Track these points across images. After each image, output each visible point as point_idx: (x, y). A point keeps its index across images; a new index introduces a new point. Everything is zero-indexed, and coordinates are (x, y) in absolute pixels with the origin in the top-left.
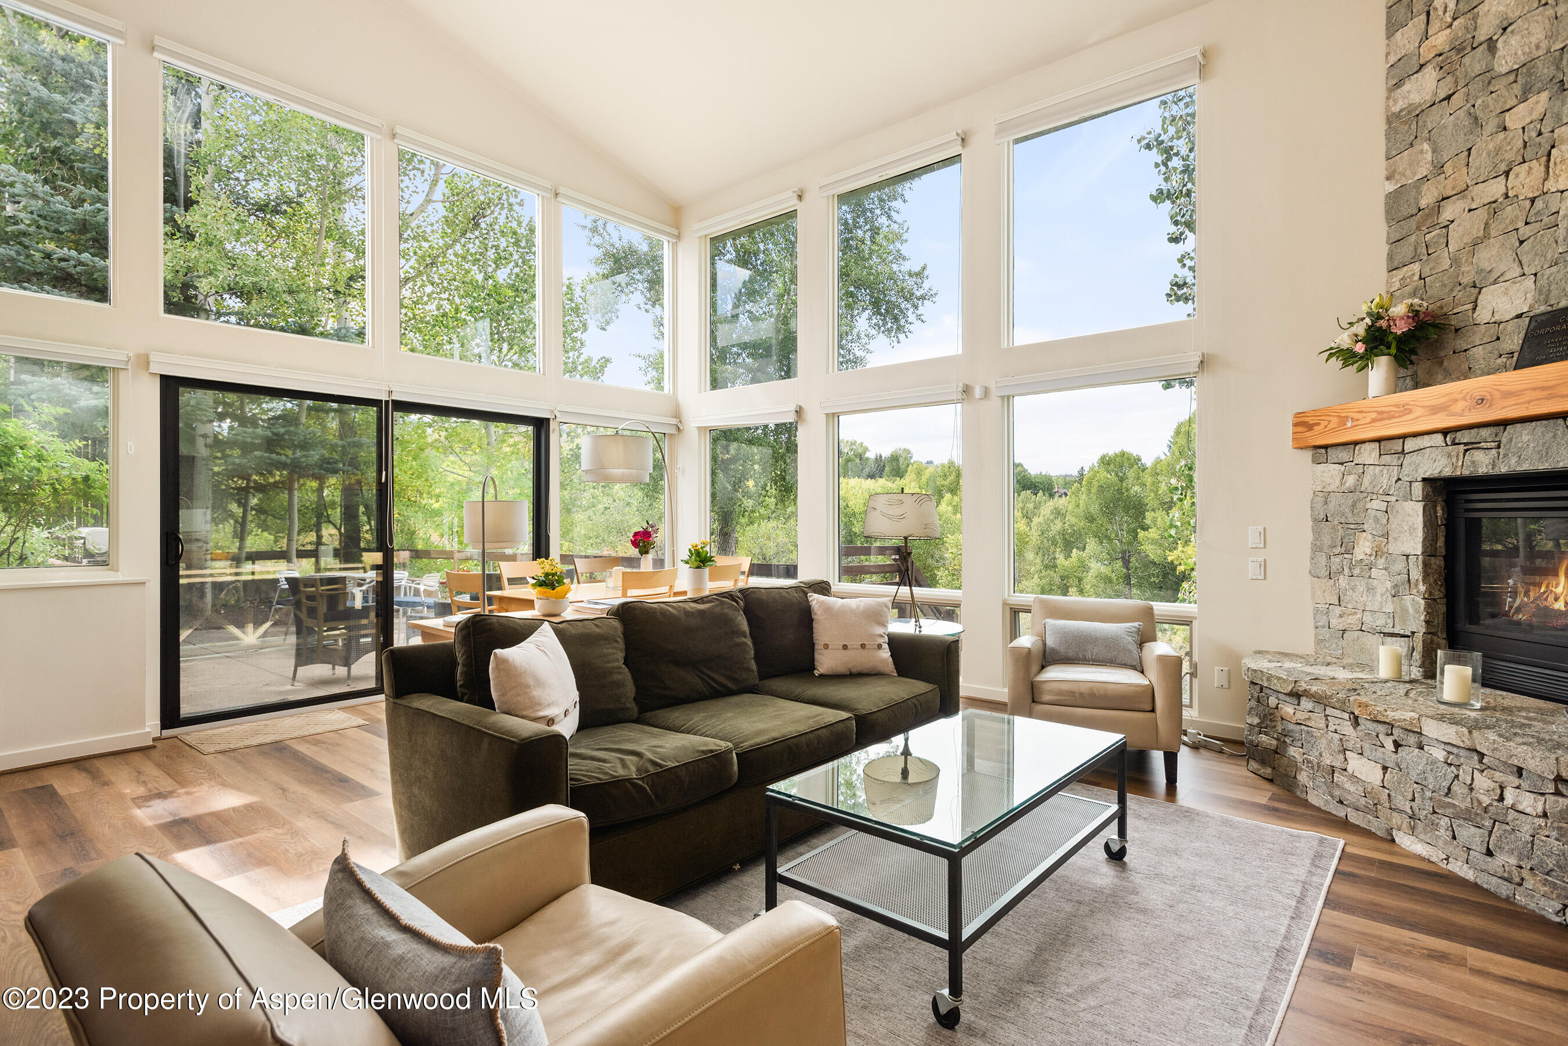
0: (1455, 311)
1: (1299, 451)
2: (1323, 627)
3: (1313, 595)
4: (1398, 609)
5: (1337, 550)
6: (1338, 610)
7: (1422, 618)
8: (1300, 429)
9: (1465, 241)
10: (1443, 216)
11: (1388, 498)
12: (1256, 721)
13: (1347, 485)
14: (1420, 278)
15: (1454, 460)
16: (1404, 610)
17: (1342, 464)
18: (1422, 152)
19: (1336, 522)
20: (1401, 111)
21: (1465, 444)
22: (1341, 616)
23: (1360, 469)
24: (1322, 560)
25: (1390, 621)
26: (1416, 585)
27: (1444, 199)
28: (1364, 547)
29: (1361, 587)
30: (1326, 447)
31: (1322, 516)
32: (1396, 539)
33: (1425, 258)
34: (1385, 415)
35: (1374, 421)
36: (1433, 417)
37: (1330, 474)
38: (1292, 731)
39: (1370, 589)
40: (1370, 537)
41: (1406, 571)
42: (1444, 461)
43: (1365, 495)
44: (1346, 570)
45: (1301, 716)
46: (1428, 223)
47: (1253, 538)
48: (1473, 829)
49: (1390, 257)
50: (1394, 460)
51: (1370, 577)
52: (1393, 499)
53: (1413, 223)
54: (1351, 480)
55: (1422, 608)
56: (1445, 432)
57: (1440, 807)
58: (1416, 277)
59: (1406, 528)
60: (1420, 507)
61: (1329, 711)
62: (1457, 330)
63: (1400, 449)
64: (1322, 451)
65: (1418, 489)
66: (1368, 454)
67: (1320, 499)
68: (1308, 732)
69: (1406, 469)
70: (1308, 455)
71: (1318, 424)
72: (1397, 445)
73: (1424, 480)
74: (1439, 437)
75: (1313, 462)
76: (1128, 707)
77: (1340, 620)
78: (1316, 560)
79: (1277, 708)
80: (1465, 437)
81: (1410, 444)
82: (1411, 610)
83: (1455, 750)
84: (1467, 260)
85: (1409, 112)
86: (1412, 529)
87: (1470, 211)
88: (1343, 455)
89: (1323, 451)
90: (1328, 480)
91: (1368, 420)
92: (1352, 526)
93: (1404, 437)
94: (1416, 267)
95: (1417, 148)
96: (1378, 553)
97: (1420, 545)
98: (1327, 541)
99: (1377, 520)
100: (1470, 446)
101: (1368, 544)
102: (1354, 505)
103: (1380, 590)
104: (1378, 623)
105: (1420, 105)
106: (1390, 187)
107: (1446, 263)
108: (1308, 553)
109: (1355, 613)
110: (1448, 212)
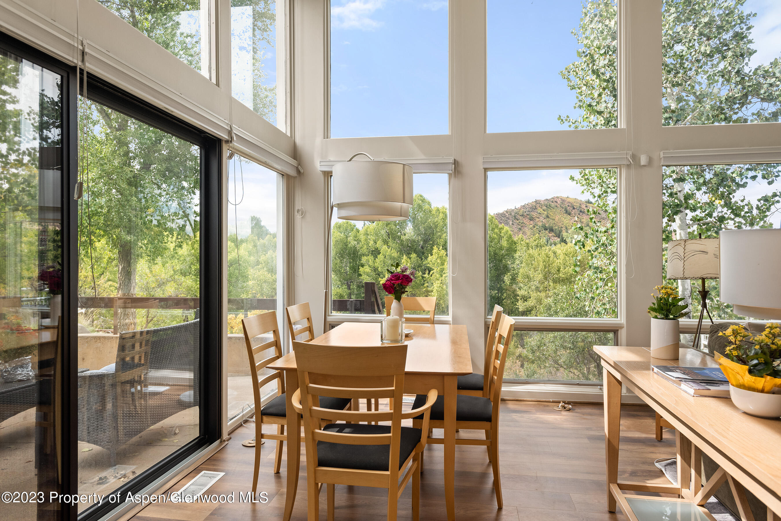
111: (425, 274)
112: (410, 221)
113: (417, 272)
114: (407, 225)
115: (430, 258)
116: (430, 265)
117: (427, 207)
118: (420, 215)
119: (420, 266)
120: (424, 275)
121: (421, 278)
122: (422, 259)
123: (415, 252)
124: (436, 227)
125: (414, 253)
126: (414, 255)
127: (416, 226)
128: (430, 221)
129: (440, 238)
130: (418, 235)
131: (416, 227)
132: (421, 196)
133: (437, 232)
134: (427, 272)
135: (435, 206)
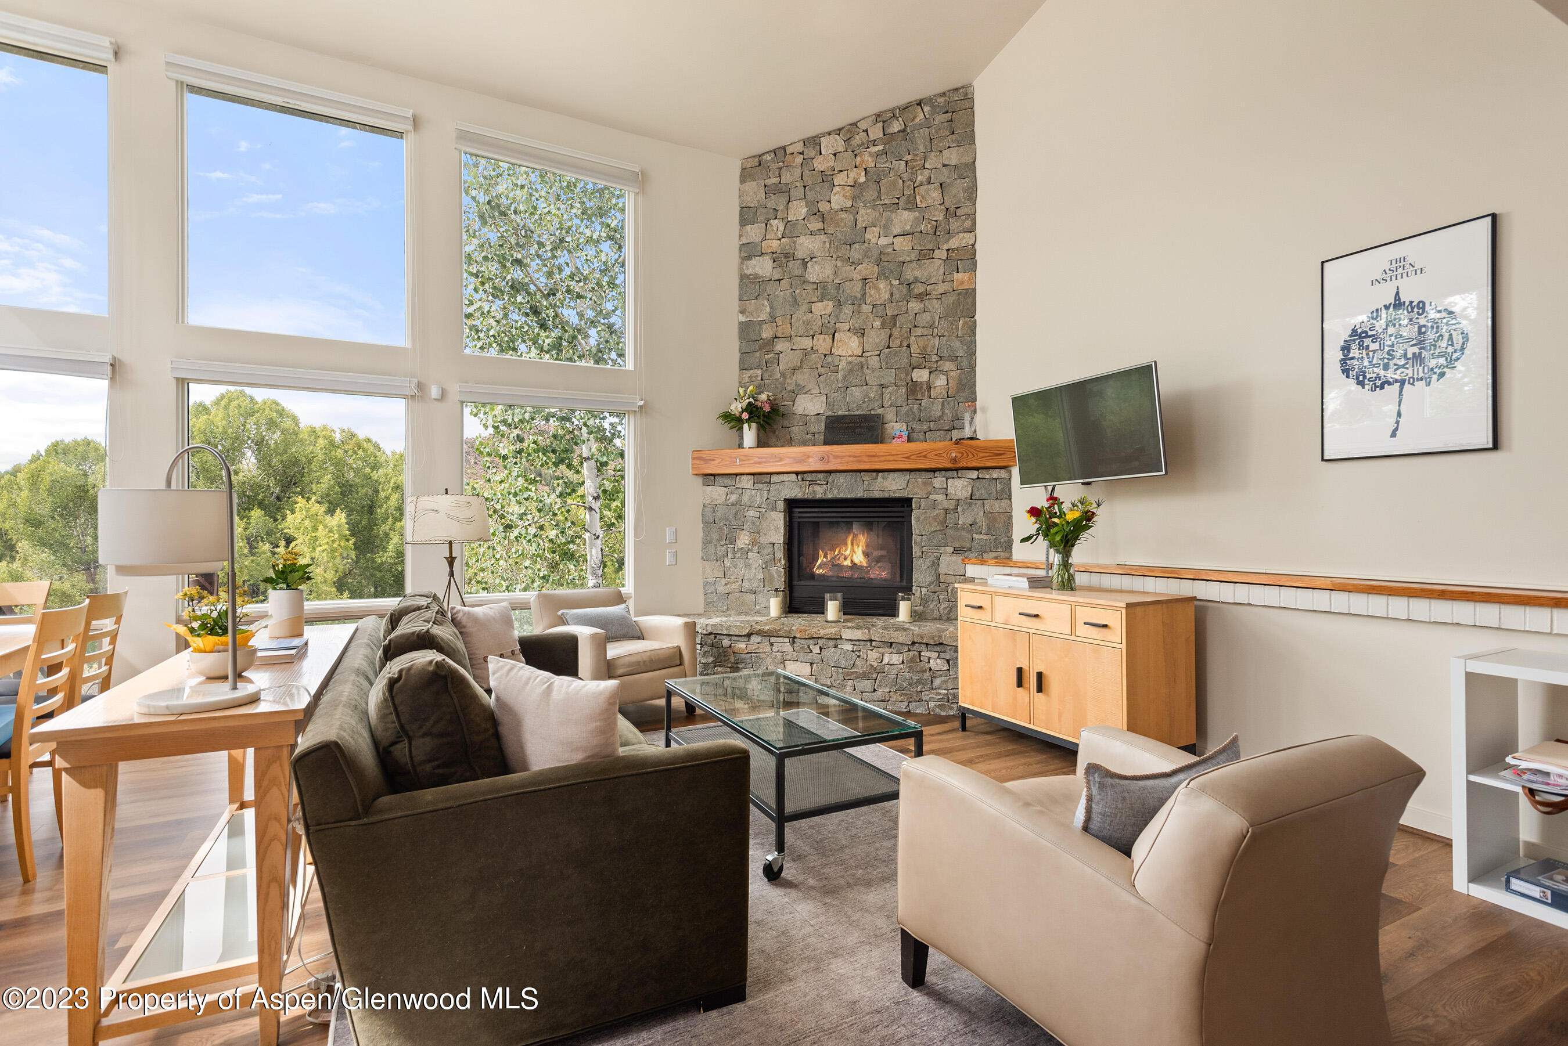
0: (783, 404)
1: (695, 476)
2: (712, 593)
3: (704, 573)
4: (767, 576)
5: (723, 543)
6: (723, 581)
7: (783, 580)
8: (698, 462)
9: (789, 365)
10: (776, 348)
11: (760, 510)
12: (711, 659)
13: (731, 501)
14: (762, 380)
15: (804, 489)
16: (771, 577)
17: (726, 487)
18: (763, 305)
19: (722, 524)
20: (750, 275)
21: (809, 481)
22: (726, 584)
23: (740, 491)
24: (712, 550)
25: (762, 584)
26: (780, 561)
27: (776, 337)
28: (743, 540)
29: (741, 564)
30: (714, 475)
31: (711, 520)
32: (765, 534)
33: (765, 368)
34: (764, 460)
35: (755, 463)
36: (795, 464)
37: (717, 493)
38: (745, 659)
39: (748, 566)
40: (748, 533)
41: (772, 553)
42: (798, 490)
43: (744, 507)
44: (730, 556)
45: (751, 648)
46: (767, 349)
47: (669, 537)
48: (866, 681)
49: (742, 361)
50: (764, 487)
51: (747, 558)
52: (764, 510)
53: (757, 345)
54: (733, 498)
55: (783, 574)
56: (797, 473)
57: (847, 676)
58: (760, 378)
59: (772, 528)
60: (782, 515)
61: (773, 640)
62: (783, 415)
63: (768, 481)
64: (710, 478)
65: (781, 505)
66: (746, 482)
67: (709, 509)
68: (757, 656)
69: (772, 493)
70: (700, 480)
71: (714, 460)
72: (767, 478)
73: (785, 499)
74: (794, 476)
75: (704, 484)
76: (670, 665)
77: (725, 587)
78: (707, 550)
79: (730, 646)
80: (809, 477)
81: (774, 479)
82: (776, 576)
83: (857, 643)
84: (790, 377)
85: (755, 278)
86: (777, 528)
87: (792, 349)
88: (728, 481)
89: (713, 478)
90: (716, 497)
91: (752, 462)
92: (734, 527)
93: (771, 474)
94: (759, 372)
95: (760, 301)
96: (754, 542)
97: (782, 538)
98: (715, 536)
99: (753, 523)
100: (812, 482)
101: (747, 538)
102: (736, 514)
103: (755, 565)
104: (753, 586)
105: (762, 277)
106: (742, 318)
107: (778, 376)
108: (700, 545)
109: (737, 581)
110: (780, 346)
111: (277, 546)
112: (250, 447)
113: (261, 544)
114: (243, 455)
115: (290, 517)
116: (291, 532)
117: (288, 424)
118: (275, 437)
119: (269, 533)
120: (277, 550)
121: (269, 554)
122: (276, 520)
123: (261, 505)
124: (310, 462)
125: (259, 507)
126: (256, 513)
127: (264, 458)
128: (294, 450)
129: (319, 483)
130: (269, 476)
131: (264, 461)
132: (277, 404)
133: (310, 470)
134: (283, 543)
135: (309, 424)
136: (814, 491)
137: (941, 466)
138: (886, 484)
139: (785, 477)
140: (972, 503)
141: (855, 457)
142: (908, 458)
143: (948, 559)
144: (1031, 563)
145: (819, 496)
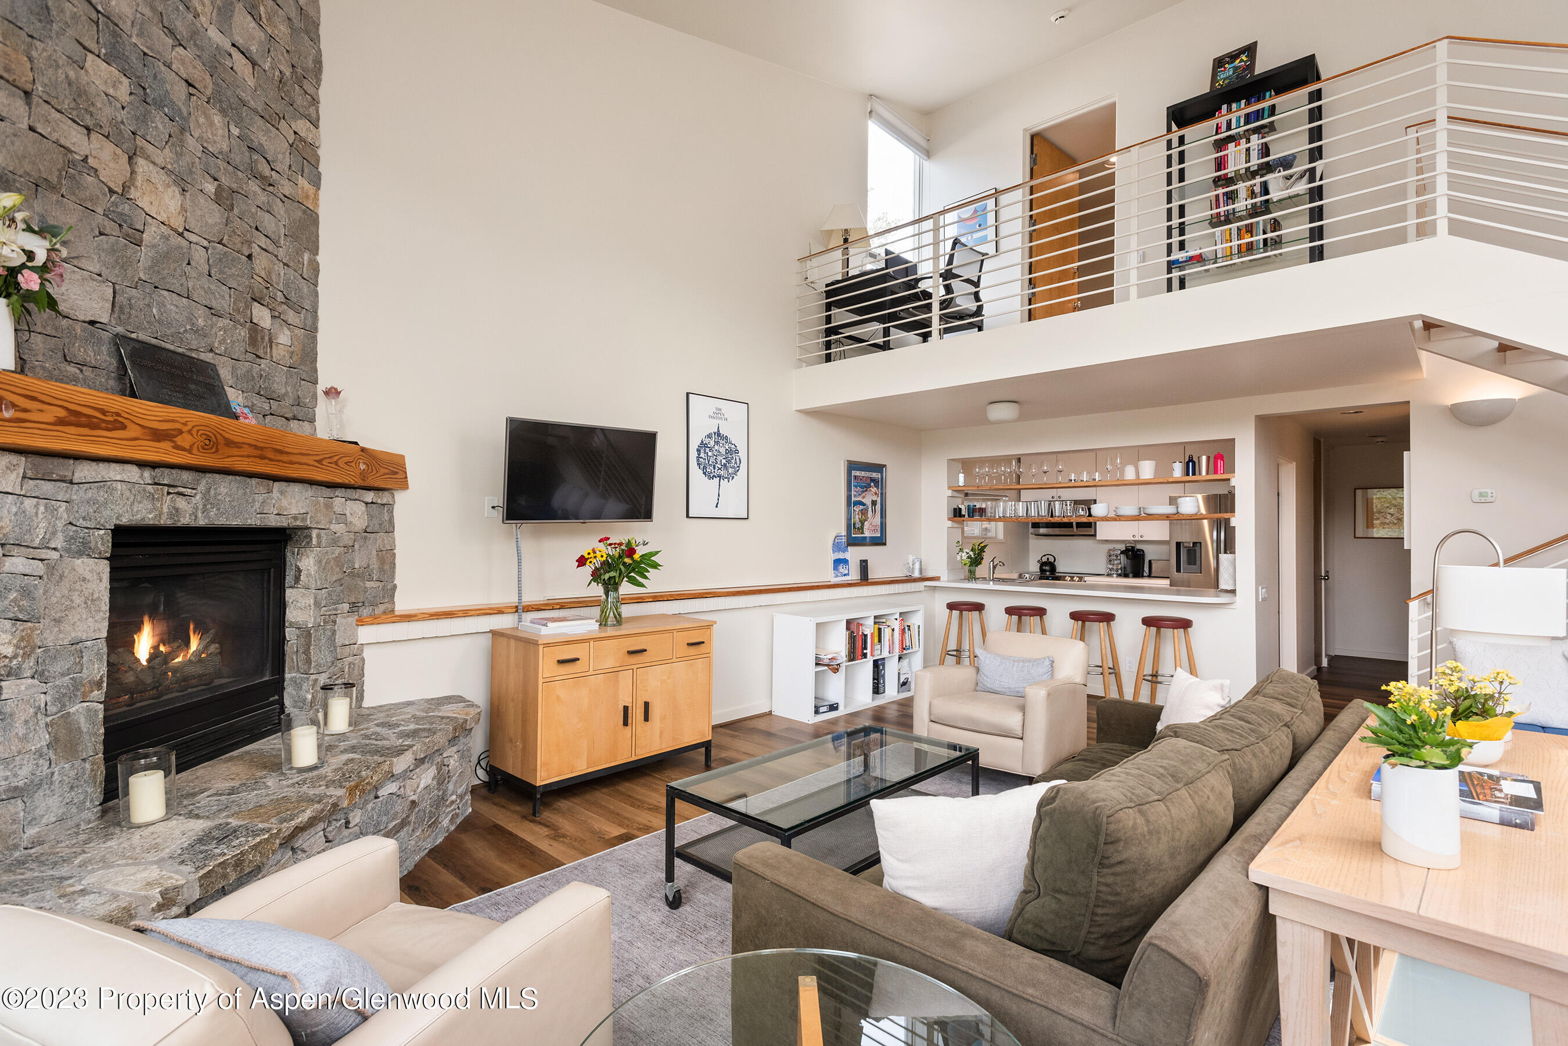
11: (45, 554)
15: (159, 504)
21: (168, 486)
26: (99, 684)
32: (58, 621)
34: (82, 420)
35: (62, 423)
40: (8, 625)
41: (78, 668)
42: (141, 505)
50: (57, 491)
52: (56, 555)
55: (99, 721)
56: (141, 465)
59: (79, 601)
60: (104, 565)
63: (67, 475)
65: (102, 541)
69: (81, 510)
72: (64, 468)
73: (113, 527)
74: (136, 469)
80: (165, 477)
91: (50, 418)
96: (26, 647)
97: (105, 623)
99: (26, 592)
100: (173, 489)
103: (25, 714)
136: (177, 510)
137: (339, 481)
138: (285, 503)
139: (114, 472)
140: (366, 537)
141: (256, 447)
142: (320, 461)
143: (344, 621)
144: (490, 609)
145: (185, 521)
